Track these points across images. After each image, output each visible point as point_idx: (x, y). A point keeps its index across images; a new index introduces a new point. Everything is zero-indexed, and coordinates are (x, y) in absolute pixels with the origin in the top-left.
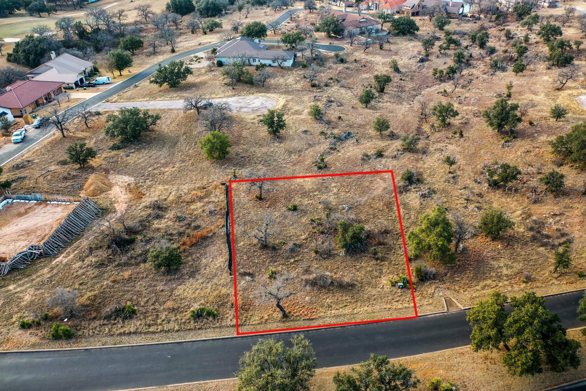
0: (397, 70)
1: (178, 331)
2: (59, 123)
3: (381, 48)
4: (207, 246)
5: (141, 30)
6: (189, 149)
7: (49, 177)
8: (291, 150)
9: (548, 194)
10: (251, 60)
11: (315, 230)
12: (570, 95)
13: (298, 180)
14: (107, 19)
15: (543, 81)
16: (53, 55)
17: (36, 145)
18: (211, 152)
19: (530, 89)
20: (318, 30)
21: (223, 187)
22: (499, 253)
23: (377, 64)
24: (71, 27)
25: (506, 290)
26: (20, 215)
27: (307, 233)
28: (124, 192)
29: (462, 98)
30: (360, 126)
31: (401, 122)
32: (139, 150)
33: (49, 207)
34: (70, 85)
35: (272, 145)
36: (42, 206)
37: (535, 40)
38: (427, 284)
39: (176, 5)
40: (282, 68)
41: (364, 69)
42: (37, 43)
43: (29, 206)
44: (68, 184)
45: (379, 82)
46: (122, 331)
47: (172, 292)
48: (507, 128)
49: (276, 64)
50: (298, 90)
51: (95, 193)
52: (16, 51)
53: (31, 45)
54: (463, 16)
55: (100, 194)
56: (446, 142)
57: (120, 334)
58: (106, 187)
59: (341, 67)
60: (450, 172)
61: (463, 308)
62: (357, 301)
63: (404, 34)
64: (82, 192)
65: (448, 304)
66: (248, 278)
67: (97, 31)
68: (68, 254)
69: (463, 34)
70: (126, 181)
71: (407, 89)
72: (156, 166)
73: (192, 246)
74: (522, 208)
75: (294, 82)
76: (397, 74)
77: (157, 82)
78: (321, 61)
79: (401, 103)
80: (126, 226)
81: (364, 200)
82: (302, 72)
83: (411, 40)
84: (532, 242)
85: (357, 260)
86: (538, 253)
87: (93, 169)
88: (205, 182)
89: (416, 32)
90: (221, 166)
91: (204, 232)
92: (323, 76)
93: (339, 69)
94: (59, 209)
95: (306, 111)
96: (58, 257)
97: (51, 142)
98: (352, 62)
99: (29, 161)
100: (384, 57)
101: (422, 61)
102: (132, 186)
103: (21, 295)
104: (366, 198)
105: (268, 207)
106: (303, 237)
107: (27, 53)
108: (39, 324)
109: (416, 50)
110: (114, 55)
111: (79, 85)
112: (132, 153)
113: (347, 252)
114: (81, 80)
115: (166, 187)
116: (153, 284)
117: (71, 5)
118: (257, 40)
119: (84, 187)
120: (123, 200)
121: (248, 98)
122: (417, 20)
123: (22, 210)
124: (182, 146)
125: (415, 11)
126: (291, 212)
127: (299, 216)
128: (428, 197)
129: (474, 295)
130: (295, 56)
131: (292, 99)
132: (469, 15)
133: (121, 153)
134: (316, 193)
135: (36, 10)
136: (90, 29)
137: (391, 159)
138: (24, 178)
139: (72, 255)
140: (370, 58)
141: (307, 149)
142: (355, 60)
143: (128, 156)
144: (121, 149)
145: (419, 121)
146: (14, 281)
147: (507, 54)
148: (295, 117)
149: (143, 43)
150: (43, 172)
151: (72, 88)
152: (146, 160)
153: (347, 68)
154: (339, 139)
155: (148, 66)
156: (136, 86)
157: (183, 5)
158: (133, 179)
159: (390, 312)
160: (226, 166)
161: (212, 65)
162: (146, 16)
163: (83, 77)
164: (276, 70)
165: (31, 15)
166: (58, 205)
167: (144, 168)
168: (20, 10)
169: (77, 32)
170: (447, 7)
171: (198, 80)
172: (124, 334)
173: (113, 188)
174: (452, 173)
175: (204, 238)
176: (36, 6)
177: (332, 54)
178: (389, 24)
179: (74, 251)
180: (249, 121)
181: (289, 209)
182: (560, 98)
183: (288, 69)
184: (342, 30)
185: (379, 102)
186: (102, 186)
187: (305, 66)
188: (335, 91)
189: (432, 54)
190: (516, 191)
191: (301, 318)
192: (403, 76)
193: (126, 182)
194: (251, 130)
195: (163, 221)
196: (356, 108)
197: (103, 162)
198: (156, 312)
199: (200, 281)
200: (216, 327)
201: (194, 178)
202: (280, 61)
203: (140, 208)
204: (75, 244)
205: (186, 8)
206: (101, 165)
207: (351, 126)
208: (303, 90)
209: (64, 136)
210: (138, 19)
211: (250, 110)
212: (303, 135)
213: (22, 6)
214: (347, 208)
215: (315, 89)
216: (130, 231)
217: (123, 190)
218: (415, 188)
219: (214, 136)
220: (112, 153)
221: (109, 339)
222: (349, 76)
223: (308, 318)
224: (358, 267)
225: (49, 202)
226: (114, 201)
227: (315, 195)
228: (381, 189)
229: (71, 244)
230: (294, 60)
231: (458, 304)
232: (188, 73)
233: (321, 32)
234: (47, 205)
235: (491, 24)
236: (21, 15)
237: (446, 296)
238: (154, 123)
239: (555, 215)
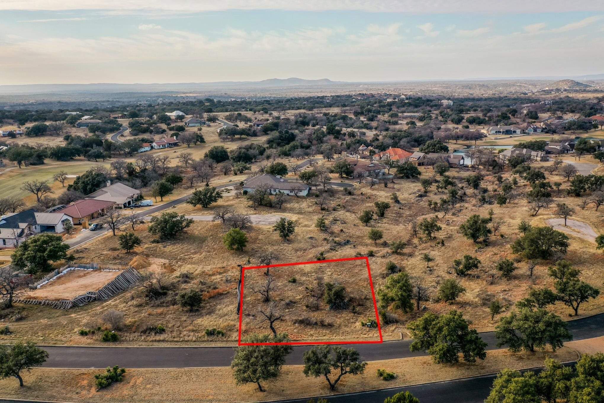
0: (397, 201)
1: (195, 341)
2: (113, 223)
3: (386, 186)
4: (222, 299)
5: (181, 172)
6: (214, 245)
7: (102, 258)
8: (297, 248)
9: (503, 278)
10: (272, 190)
11: (308, 294)
12: (540, 218)
13: (300, 266)
14: (154, 162)
15: (522, 211)
16: (109, 183)
17: (92, 240)
18: (232, 244)
19: (509, 215)
20: (332, 172)
21: (239, 268)
23: (381, 197)
24: (123, 168)
26: (80, 277)
27: (302, 296)
29: (451, 221)
30: (359, 237)
31: (394, 236)
32: (174, 244)
33: (102, 273)
34: (120, 206)
35: (282, 245)
36: (97, 272)
37: (524, 184)
38: (390, 325)
39: (213, 154)
40: (298, 197)
41: (368, 200)
42: (95, 176)
43: (87, 272)
44: (117, 262)
45: (379, 207)
46: (154, 339)
47: (192, 322)
48: (481, 239)
49: (292, 194)
50: (310, 212)
51: (138, 267)
52: (76, 183)
53: (90, 178)
54: (464, 166)
55: (141, 268)
56: (430, 249)
57: (152, 341)
58: (146, 264)
59: (348, 198)
60: (428, 267)
62: (334, 334)
63: (408, 177)
65: (403, 336)
66: (251, 317)
67: (144, 170)
68: (116, 300)
69: (461, 179)
70: (162, 262)
71: (405, 215)
72: (186, 254)
73: (211, 298)
75: (307, 207)
76: (397, 205)
77: (192, 203)
78: (332, 193)
79: (397, 225)
80: (161, 284)
82: (315, 200)
83: (414, 182)
85: (339, 313)
86: (484, 312)
87: (136, 254)
88: (225, 265)
89: (419, 176)
90: (238, 256)
91: (221, 291)
92: (333, 204)
93: (346, 199)
94: (110, 274)
95: (314, 225)
96: (108, 302)
97: (105, 238)
98: (358, 195)
99: (86, 249)
100: (387, 192)
101: (421, 196)
102: (166, 265)
103: (80, 319)
106: (298, 298)
107: (85, 184)
108: (93, 333)
109: (416, 189)
110: (158, 184)
111: (127, 205)
112: (169, 245)
113: (331, 308)
114: (129, 203)
115: (193, 266)
116: (179, 317)
117: (123, 154)
118: (278, 177)
119: (130, 264)
120: (159, 273)
121: (266, 215)
122: (421, 169)
123: (82, 274)
124: (210, 243)
125: (421, 162)
126: (291, 283)
127: (297, 286)
130: (310, 189)
131: (304, 218)
132: (470, 166)
133: (160, 245)
134: (313, 274)
135: (94, 156)
136: (139, 169)
137: (380, 258)
138: (83, 258)
139: (119, 301)
140: (375, 192)
141: (310, 249)
142: (362, 193)
143: (164, 247)
144: (160, 242)
145: (411, 237)
146: (75, 313)
147: (496, 193)
148: (304, 228)
149: (182, 180)
150: (98, 255)
151: (121, 208)
152: (179, 250)
153: (354, 199)
154: (339, 244)
155: (185, 195)
156: (174, 207)
157: (219, 154)
158: (168, 261)
159: (358, 339)
160: (242, 256)
161: (239, 194)
162: (186, 162)
163: (131, 200)
164: (293, 198)
165: (89, 160)
166: (110, 272)
167: (177, 255)
168: (80, 156)
169: (127, 171)
170: (449, 159)
171: (227, 204)
172: (155, 341)
173: (152, 266)
174: (430, 268)
175: (221, 294)
176: (95, 153)
177: (342, 189)
178: (395, 170)
179: (121, 298)
180: (265, 230)
181: (290, 281)
182: (533, 221)
183: (303, 197)
184: (352, 172)
185: (379, 223)
186: (143, 264)
187: (317, 196)
188: (341, 214)
189: (430, 192)
190: (478, 277)
192: (403, 206)
194: (266, 235)
195: (189, 285)
196: (358, 226)
197: (145, 250)
198: (180, 331)
199: (215, 317)
200: (224, 341)
201: (216, 262)
202: (296, 191)
203: (172, 277)
204: (121, 295)
205: (221, 157)
206: (143, 252)
207: (350, 237)
208: (314, 212)
209: (114, 235)
210: (180, 164)
211: (267, 223)
212: (309, 240)
213: (82, 153)
215: (324, 212)
216: (163, 288)
217: (160, 267)
219: (235, 232)
220: (153, 245)
221: (144, 343)
222: (356, 205)
223: (294, 339)
224: (339, 317)
226: (152, 273)
229: (118, 294)
230: (309, 191)
232: (218, 197)
233: (335, 173)
234: (101, 271)
235: (488, 173)
236: (81, 160)
237: (403, 332)
238: (188, 225)
239: (505, 291)
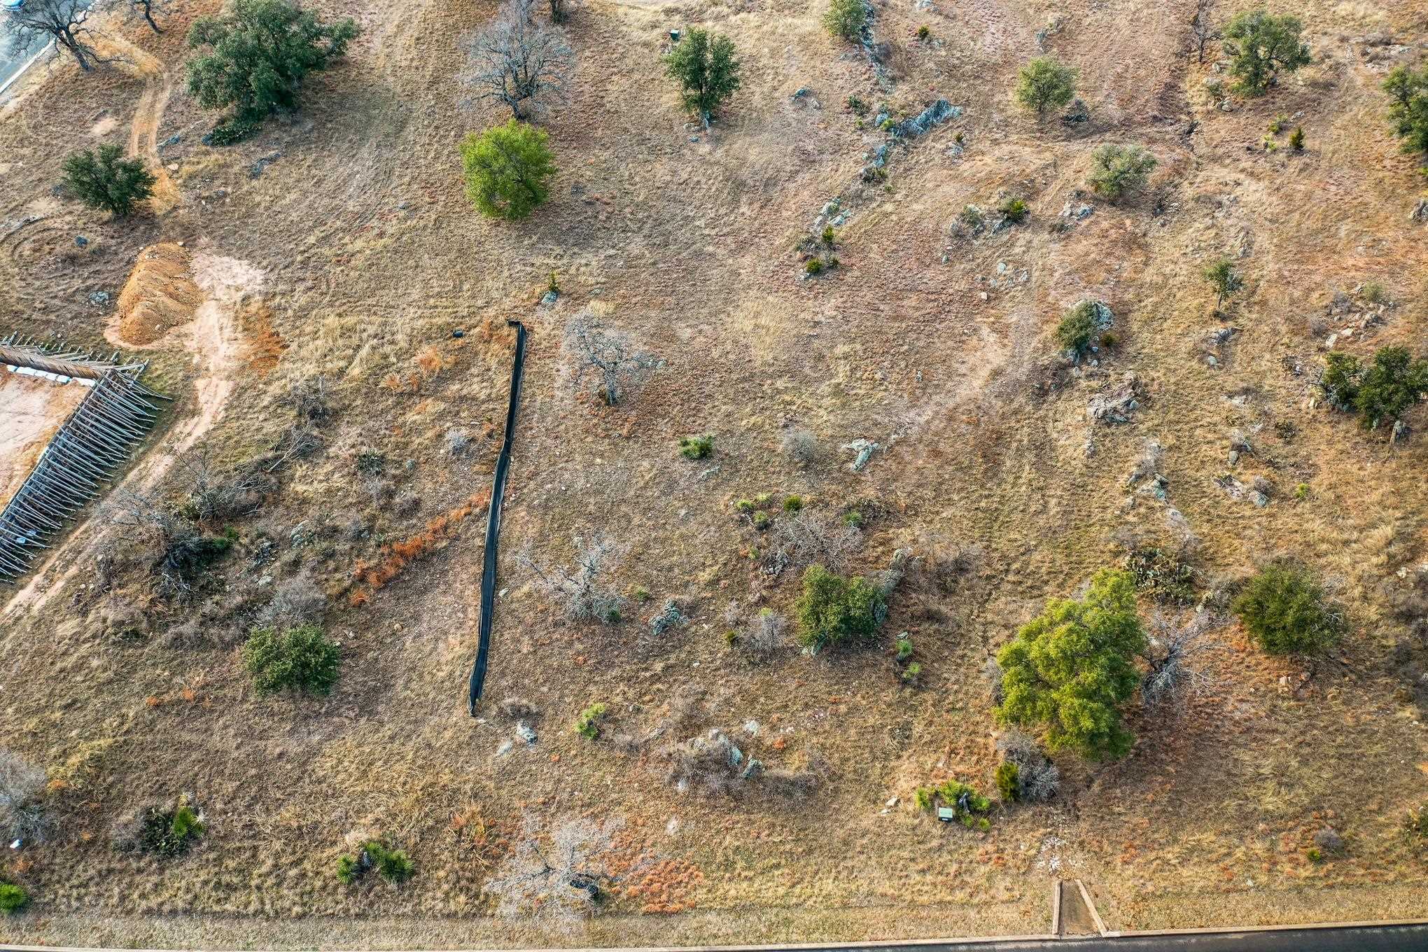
4: (424, 591)
6: (437, 157)
7: (26, 249)
8: (744, 174)
11: (747, 548)
17: (10, 93)
21: (512, 336)
22: (1273, 711)
25: (1250, 883)
27: (722, 560)
28: (228, 333)
30: (982, 71)
31: (1119, 55)
32: (291, 149)
33: (8, 391)
35: (688, 151)
38: (1026, 814)
44: (77, 283)
47: (304, 763)
51: (147, 331)
55: (162, 333)
56: (1242, 165)
57: (149, 912)
58: (179, 307)
60: (1217, 315)
61: (1104, 934)
62: (810, 852)
64: (111, 321)
65: (1065, 906)
66: (522, 731)
68: (51, 578)
70: (239, 281)
72: (330, 225)
73: (385, 585)
74: (1398, 514)
81: (922, 420)
84: (1390, 672)
85: (846, 678)
87: (151, 225)
88: (464, 306)
90: (520, 238)
91: (427, 532)
94: (38, 399)
96: (22, 587)
102: (253, 308)
104: (929, 413)
105: (628, 438)
106: (708, 574)
112: (272, 160)
115: (350, 318)
116: (259, 728)
119: (122, 302)
120: (223, 364)
124: (420, 137)
126: (691, 465)
127: (712, 483)
128: (1119, 423)
129: (1150, 888)
133: (238, 158)
134: (780, 384)
137: (1046, 236)
139: (60, 584)
141: (792, 176)
143: (255, 174)
144: (240, 139)
145: (1179, 55)
148: (783, 22)
150: (15, 223)
152: (305, 194)
154: (903, 131)
158: (259, 275)
159: (892, 913)
160: (535, 238)
166: (37, 384)
167: (294, 232)
172: (161, 910)
173: (199, 311)
174: (1224, 319)
179: (66, 567)
180: (637, 35)
181: (688, 453)
186: (166, 307)
190: (1404, 434)
191: (638, 906)
193: (238, 289)
194: (636, 76)
195: (322, 469)
197: (184, 197)
198: (254, 837)
199: (387, 731)
200: (404, 915)
201: (436, 286)
203: (265, 403)
204: (72, 538)
206: (175, 208)
207: (951, 73)
209: (86, 68)
212: (793, 112)
214: (862, 456)
217: (228, 322)
218: (1090, 376)
220: (213, 157)
223: (657, 908)
224: (843, 708)
225: (11, 368)
226: (197, 369)
227: (779, 392)
228: (985, 372)
229: (64, 532)
231: (1094, 914)
234: (7, 376)
237: (1066, 875)
